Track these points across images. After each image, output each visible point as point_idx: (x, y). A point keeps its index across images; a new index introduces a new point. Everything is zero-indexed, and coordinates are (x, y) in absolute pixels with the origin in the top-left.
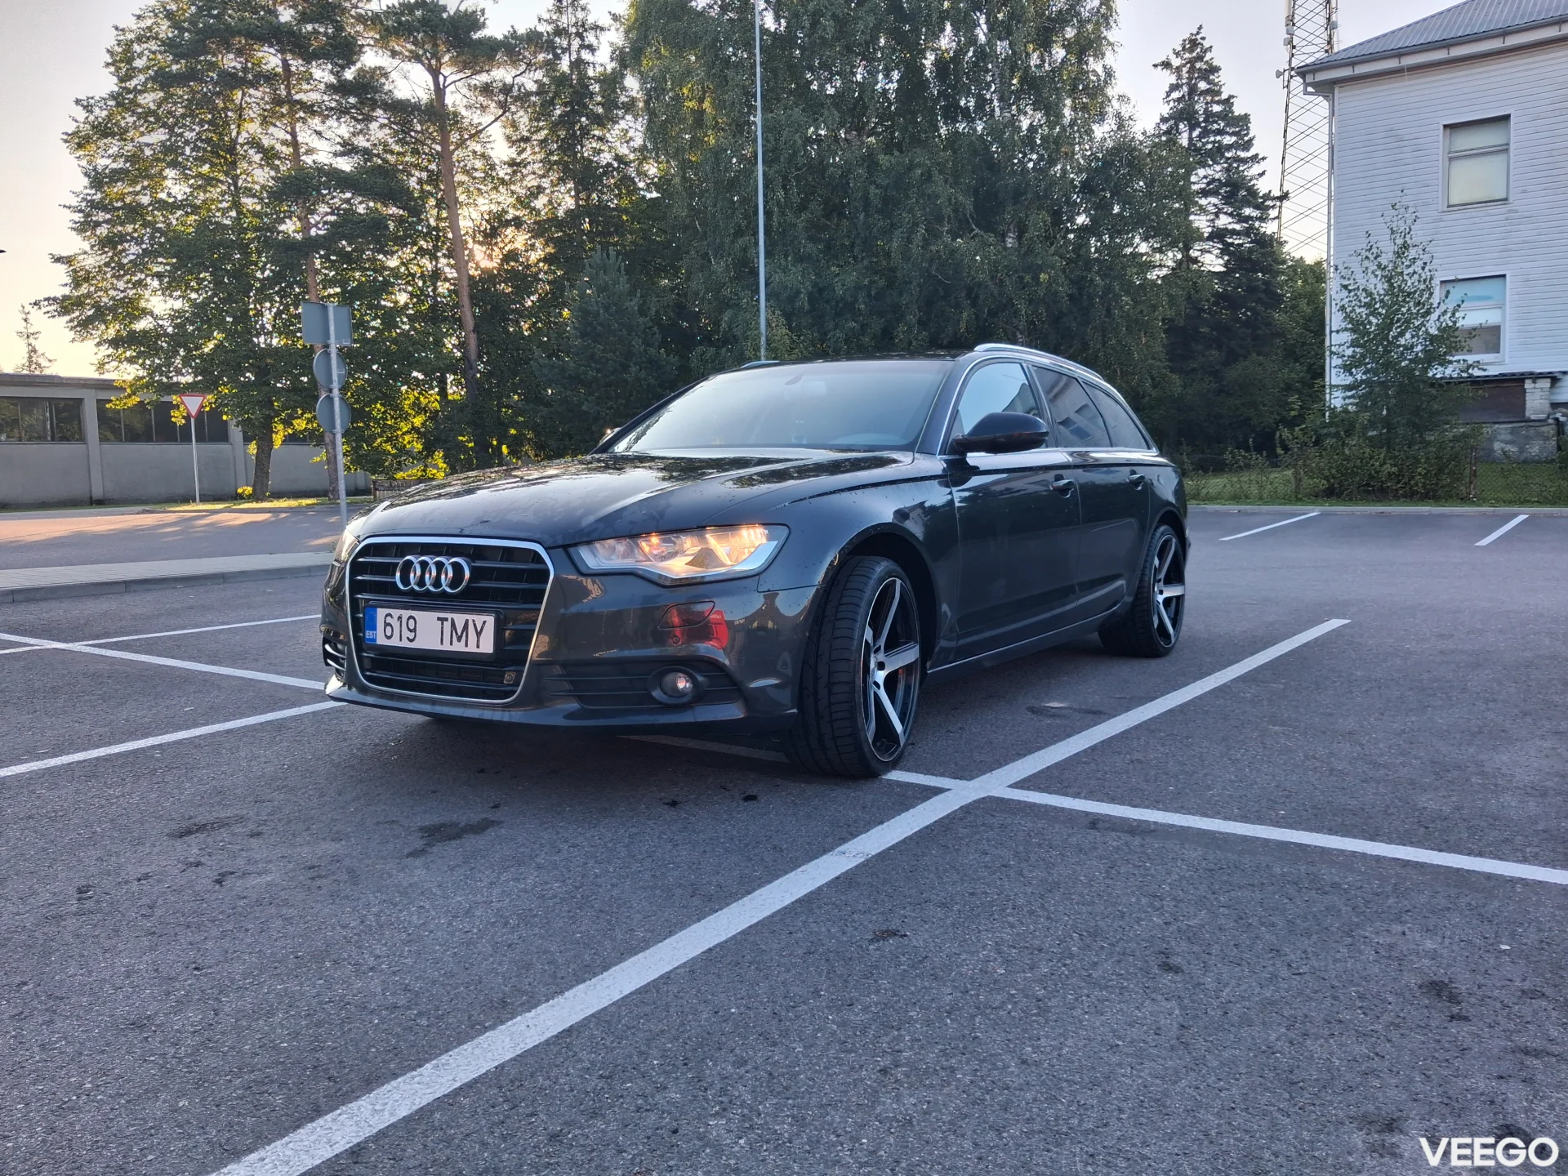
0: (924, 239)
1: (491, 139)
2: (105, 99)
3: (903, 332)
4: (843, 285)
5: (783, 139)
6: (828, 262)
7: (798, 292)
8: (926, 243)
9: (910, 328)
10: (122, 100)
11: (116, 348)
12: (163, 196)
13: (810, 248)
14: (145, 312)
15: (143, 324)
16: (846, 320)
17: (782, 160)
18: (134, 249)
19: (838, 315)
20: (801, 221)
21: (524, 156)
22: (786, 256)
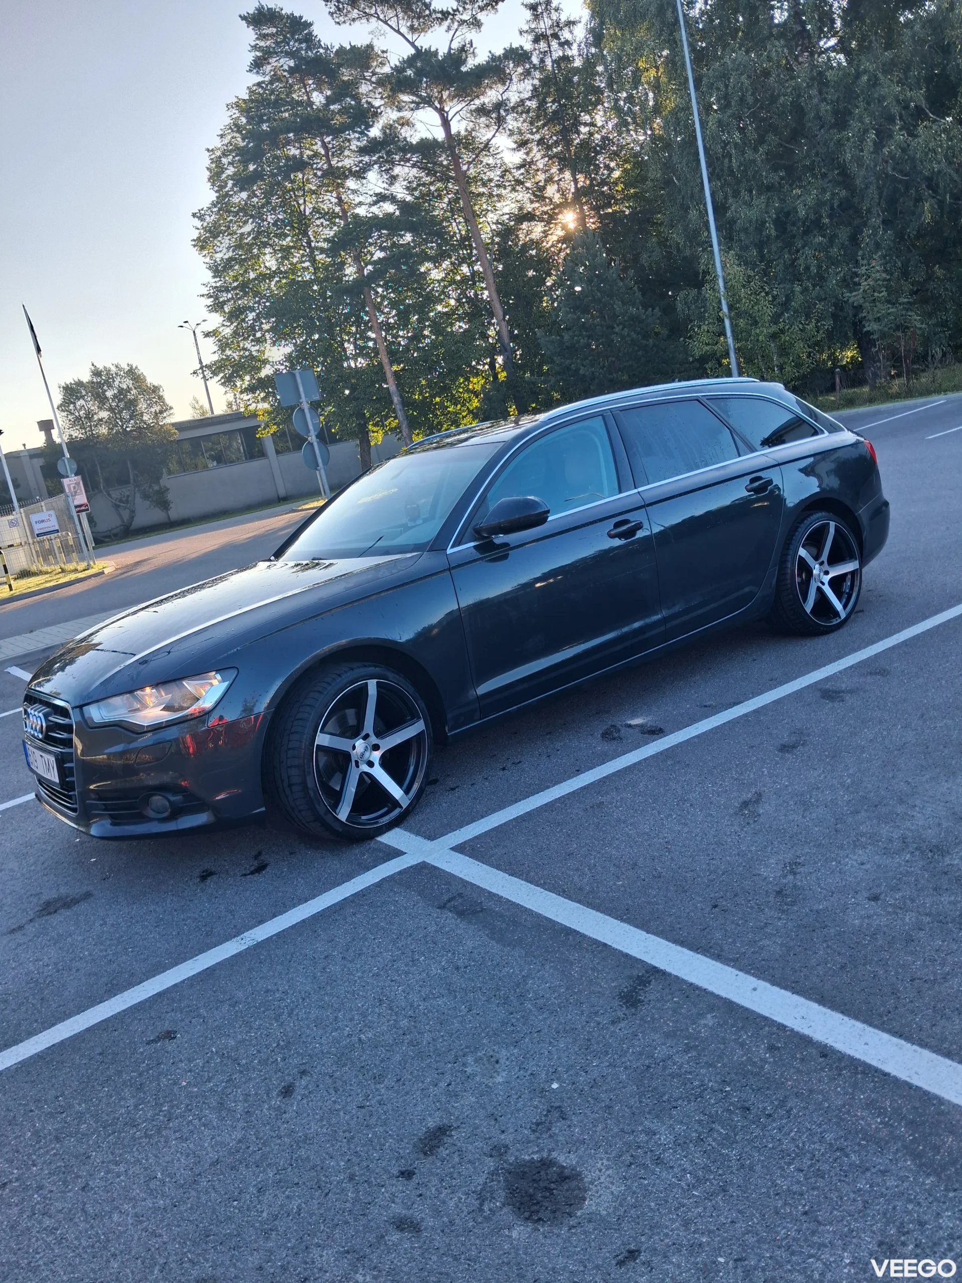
0: (875, 143)
1: (500, 150)
2: (209, 208)
3: (869, 236)
4: (805, 205)
5: (731, 85)
6: (791, 185)
7: (764, 223)
8: (878, 145)
9: (875, 229)
10: (222, 204)
11: (254, 393)
12: (263, 269)
13: (774, 178)
14: (265, 362)
15: (266, 371)
16: (815, 236)
17: (733, 103)
18: (251, 316)
19: (806, 233)
20: (759, 156)
21: (532, 155)
22: (750, 192)
